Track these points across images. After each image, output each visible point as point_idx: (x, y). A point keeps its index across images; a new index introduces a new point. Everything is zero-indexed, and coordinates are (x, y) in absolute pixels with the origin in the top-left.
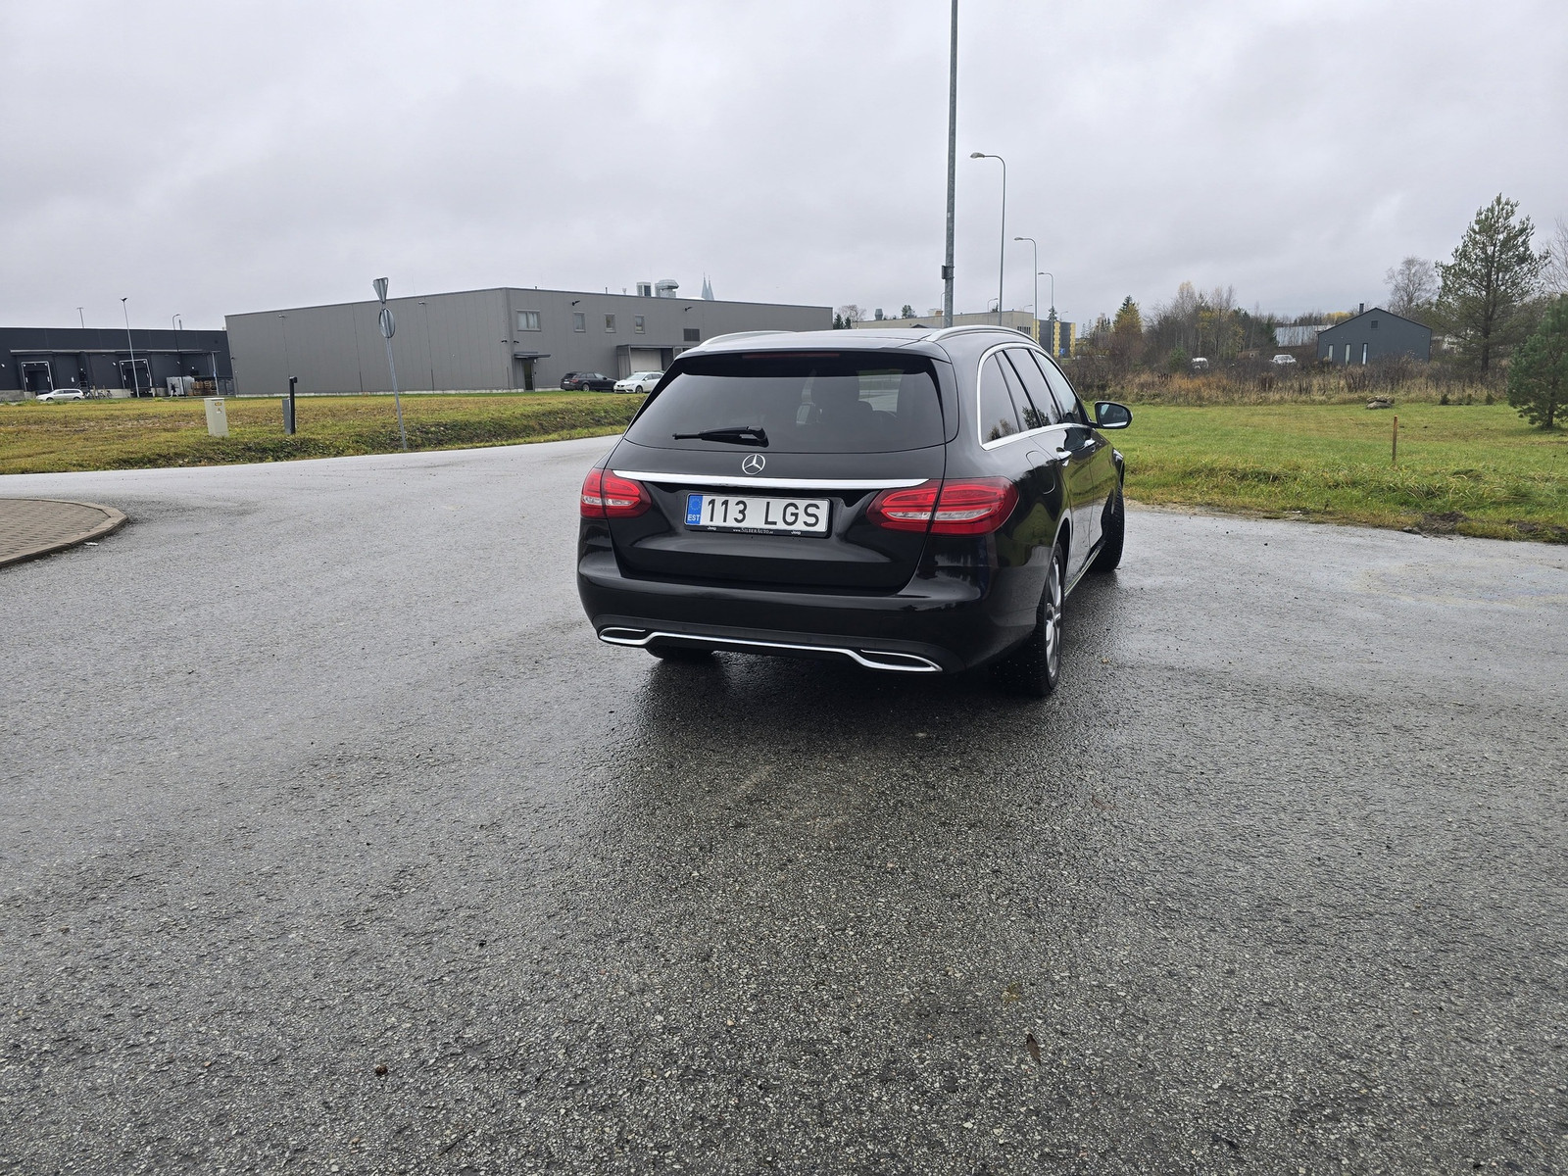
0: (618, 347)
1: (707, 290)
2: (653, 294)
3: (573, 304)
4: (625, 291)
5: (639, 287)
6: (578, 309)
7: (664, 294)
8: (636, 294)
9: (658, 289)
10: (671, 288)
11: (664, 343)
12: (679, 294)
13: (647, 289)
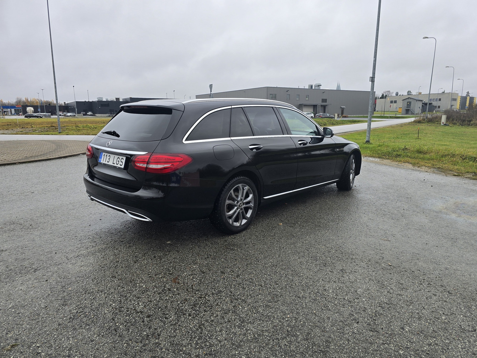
0: (300, 104)
1: (338, 86)
2: (313, 88)
3: (287, 91)
4: (304, 87)
5: (309, 86)
6: (288, 93)
7: (317, 88)
8: (308, 88)
9: (315, 86)
10: (319, 86)
11: (315, 103)
12: (321, 88)
13: (312, 86)
